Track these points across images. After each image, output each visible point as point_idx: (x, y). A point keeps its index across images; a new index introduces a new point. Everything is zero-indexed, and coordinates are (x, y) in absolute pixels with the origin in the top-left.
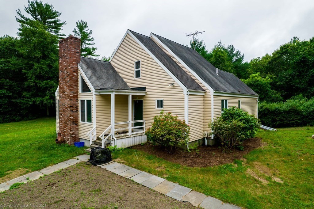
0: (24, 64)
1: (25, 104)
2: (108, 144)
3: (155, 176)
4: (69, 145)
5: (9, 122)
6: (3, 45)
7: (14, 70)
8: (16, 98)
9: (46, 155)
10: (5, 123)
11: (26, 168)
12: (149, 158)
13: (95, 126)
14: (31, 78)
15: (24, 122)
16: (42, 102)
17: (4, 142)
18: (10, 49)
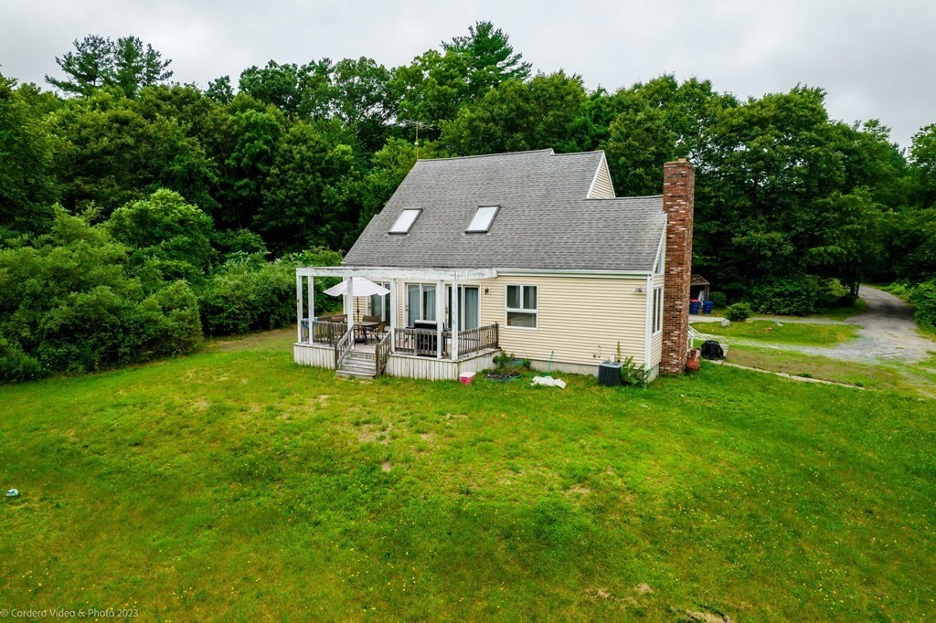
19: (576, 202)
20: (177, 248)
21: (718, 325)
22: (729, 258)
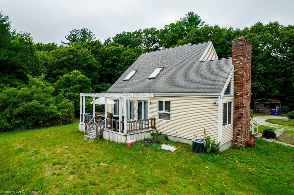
19: (194, 63)
20: (75, 89)
21: (283, 120)
22: (290, 92)
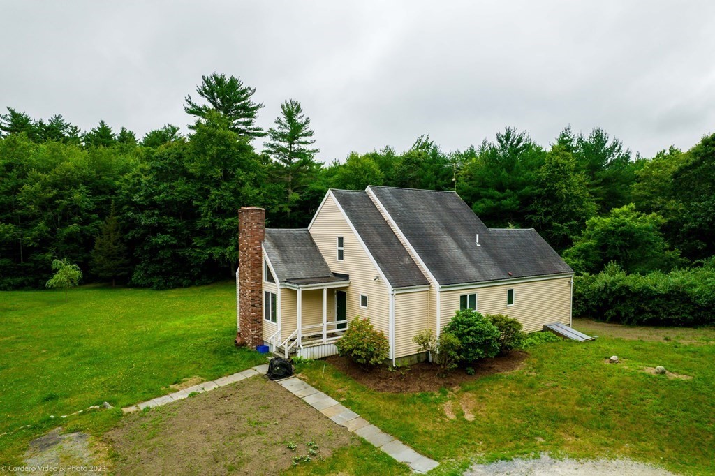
0: (195, 191)
1: (196, 258)
2: (292, 354)
3: (330, 398)
4: (250, 349)
5: (174, 288)
6: (166, 159)
7: (181, 202)
8: (183, 247)
9: (222, 362)
10: (167, 289)
11: (201, 376)
12: (336, 376)
13: (279, 329)
14: (207, 214)
15: (195, 289)
16: (223, 255)
17: (174, 336)
18: (174, 164)
